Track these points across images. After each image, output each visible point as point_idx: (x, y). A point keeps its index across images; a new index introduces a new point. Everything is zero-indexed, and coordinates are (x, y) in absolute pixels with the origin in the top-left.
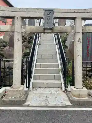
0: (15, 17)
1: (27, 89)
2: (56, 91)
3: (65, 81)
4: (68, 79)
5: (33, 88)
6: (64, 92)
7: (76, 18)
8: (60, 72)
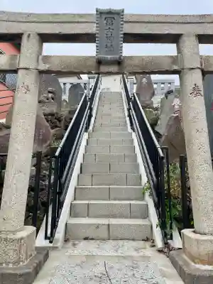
0: (22, 34)
1: (48, 241)
2: (137, 250)
3: (161, 216)
4: (170, 211)
5: (66, 240)
6: (160, 251)
7: (182, 34)
8: (147, 194)
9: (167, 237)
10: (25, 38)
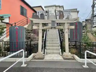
2: (58, 55)
3: (62, 50)
5: (46, 54)
6: (61, 55)
9: (62, 53)
10: (40, 24)
